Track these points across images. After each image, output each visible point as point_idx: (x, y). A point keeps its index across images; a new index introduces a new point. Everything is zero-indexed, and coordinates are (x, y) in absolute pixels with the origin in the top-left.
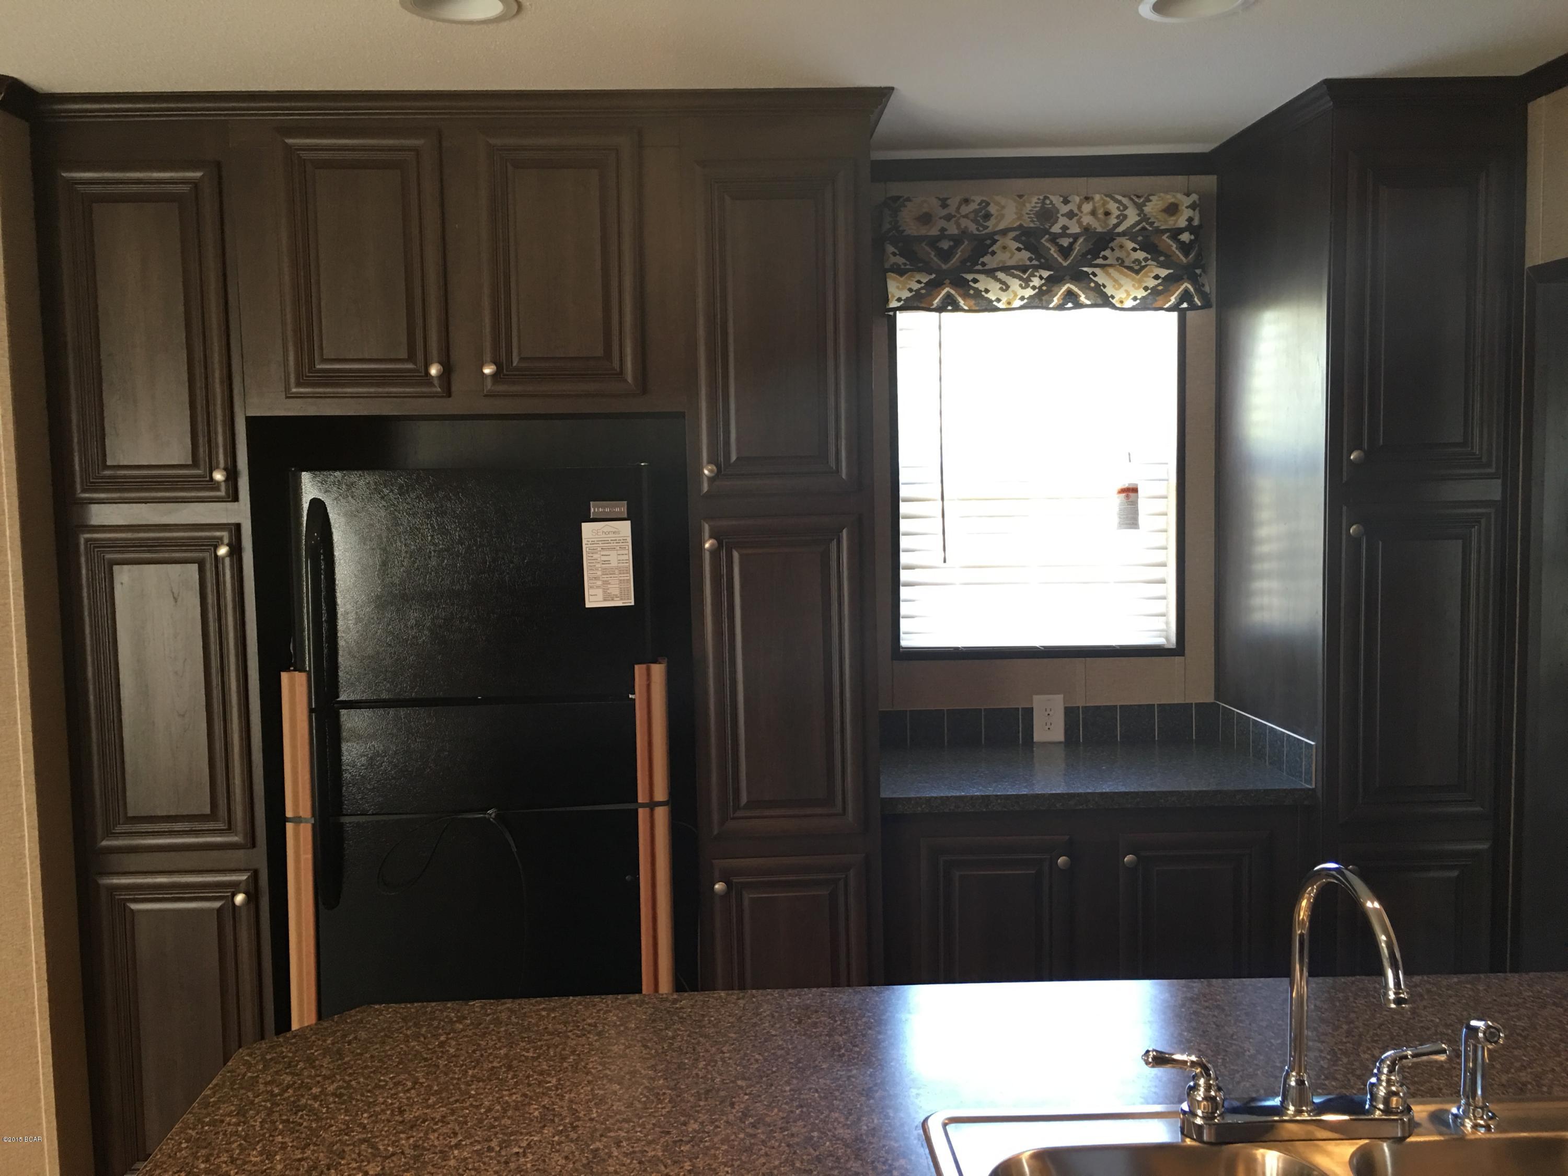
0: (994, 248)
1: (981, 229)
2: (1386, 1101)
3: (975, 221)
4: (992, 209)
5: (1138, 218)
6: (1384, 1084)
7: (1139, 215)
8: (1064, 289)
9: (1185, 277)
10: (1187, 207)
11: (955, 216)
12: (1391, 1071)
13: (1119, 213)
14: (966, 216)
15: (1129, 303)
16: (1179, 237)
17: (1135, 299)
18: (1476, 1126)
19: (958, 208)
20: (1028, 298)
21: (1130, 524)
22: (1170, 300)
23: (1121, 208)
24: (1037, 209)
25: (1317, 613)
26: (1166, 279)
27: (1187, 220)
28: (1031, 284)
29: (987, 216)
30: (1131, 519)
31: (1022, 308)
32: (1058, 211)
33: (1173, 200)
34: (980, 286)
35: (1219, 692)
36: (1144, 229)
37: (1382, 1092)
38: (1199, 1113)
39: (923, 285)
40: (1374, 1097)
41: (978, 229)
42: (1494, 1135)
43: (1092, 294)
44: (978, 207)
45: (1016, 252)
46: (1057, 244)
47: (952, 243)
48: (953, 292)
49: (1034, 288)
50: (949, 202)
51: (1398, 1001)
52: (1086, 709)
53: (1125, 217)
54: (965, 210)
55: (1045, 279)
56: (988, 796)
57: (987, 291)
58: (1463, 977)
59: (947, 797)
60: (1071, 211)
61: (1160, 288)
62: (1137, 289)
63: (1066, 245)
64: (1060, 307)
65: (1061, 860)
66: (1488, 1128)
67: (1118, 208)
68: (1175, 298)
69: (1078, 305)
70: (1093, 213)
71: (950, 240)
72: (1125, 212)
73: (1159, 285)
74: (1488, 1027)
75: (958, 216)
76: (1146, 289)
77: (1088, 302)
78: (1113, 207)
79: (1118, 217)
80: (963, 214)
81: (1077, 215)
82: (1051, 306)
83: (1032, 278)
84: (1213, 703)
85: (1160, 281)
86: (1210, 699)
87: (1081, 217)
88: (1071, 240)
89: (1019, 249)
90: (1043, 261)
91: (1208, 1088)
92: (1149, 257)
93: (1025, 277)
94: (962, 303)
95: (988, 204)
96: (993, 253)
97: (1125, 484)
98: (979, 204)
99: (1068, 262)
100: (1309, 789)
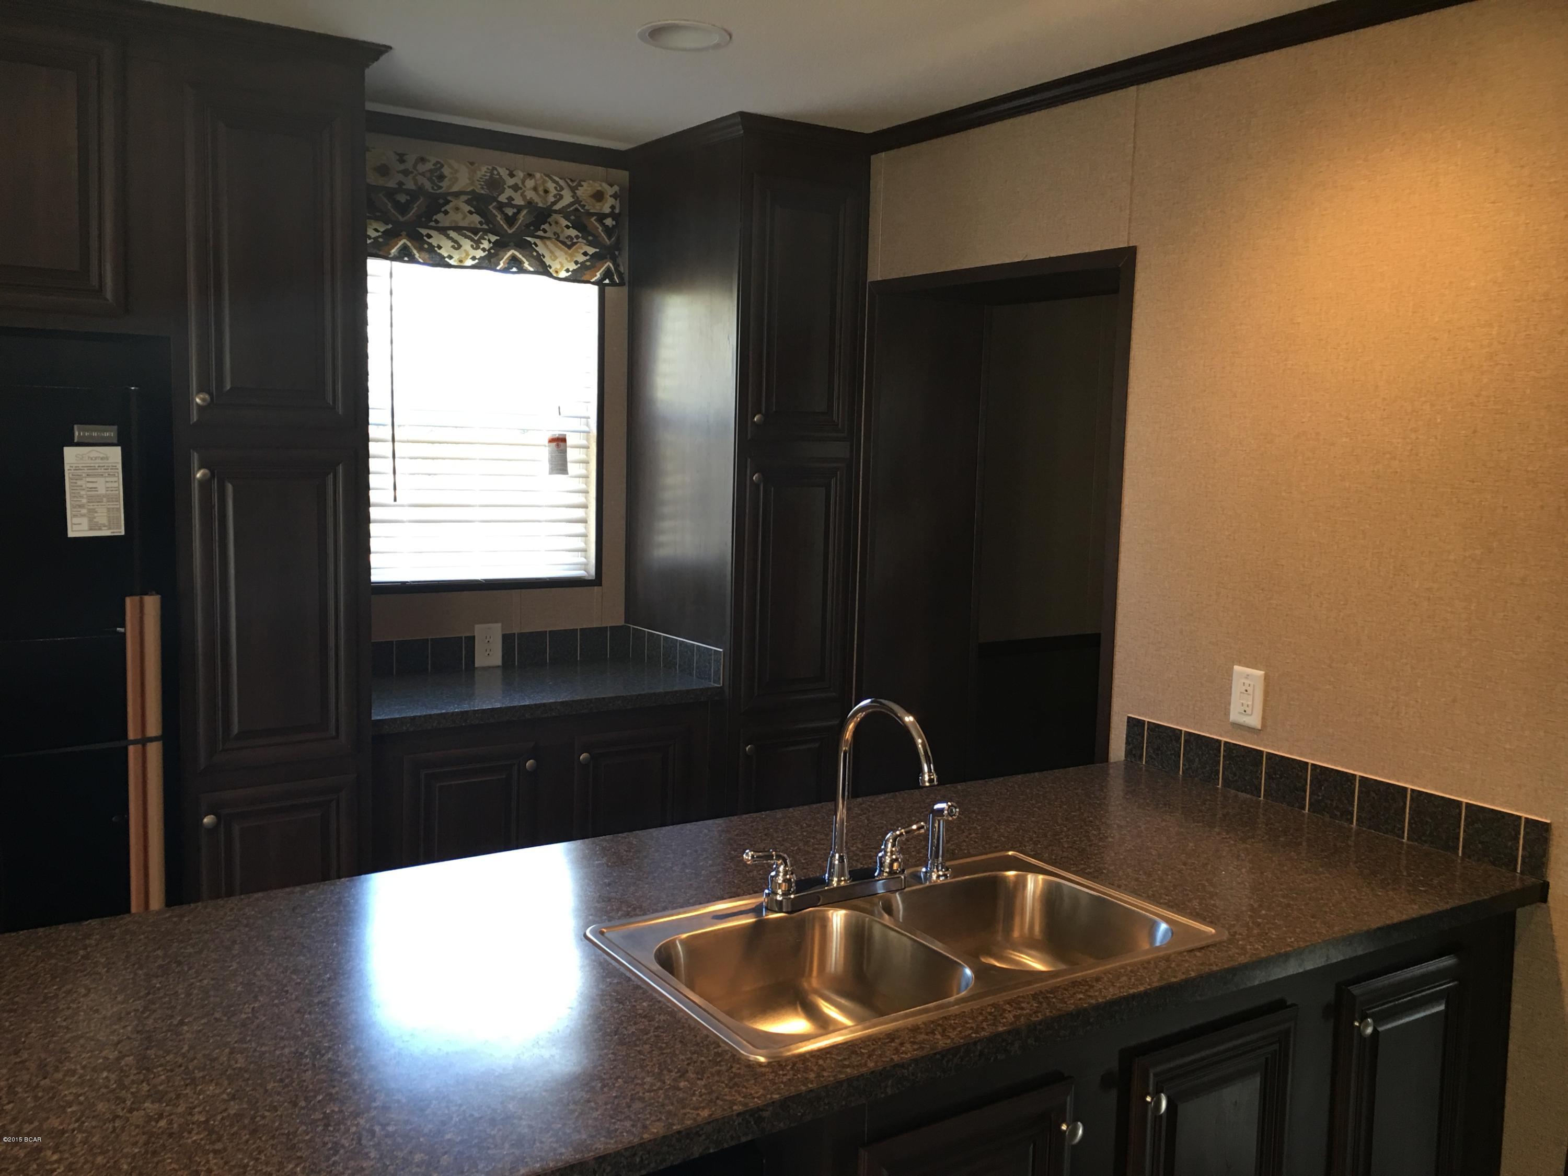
0: (447, 207)
1: (436, 188)
2: (891, 865)
3: (430, 179)
4: (446, 171)
5: (572, 200)
6: (889, 854)
7: (573, 197)
8: (509, 254)
9: (608, 256)
10: (611, 196)
11: (412, 172)
12: (893, 846)
13: (556, 192)
14: (423, 174)
15: (563, 274)
16: (604, 221)
17: (567, 271)
18: (938, 876)
19: (415, 166)
20: (479, 259)
21: (560, 470)
22: (596, 276)
23: (558, 188)
24: (487, 178)
25: (726, 544)
26: (593, 256)
27: (611, 207)
28: (482, 246)
29: (442, 177)
30: (560, 465)
31: (473, 267)
32: (504, 183)
33: (599, 188)
34: (434, 242)
35: (630, 615)
36: (576, 209)
37: (888, 860)
38: (780, 892)
39: (380, 234)
40: (882, 864)
41: (433, 188)
42: (949, 880)
43: (533, 261)
44: (433, 167)
45: (468, 214)
46: (503, 213)
47: (408, 198)
48: (409, 244)
49: (484, 250)
50: (405, 157)
51: (931, 781)
52: (521, 635)
53: (561, 197)
54: (422, 168)
55: (493, 243)
56: (467, 712)
57: (440, 247)
58: (887, 795)
59: (430, 715)
60: (516, 184)
61: (588, 263)
62: (569, 262)
63: (510, 214)
64: (506, 270)
65: (530, 763)
66: (945, 875)
67: (556, 188)
68: (600, 274)
69: (522, 270)
70: (535, 189)
71: (407, 194)
72: (562, 193)
73: (587, 261)
74: (949, 807)
75: (415, 172)
76: (576, 263)
77: (532, 269)
78: (551, 186)
79: (555, 196)
80: (420, 172)
81: (521, 188)
82: (498, 268)
83: (483, 241)
84: (622, 626)
85: (588, 257)
86: (621, 622)
87: (524, 191)
88: (515, 210)
89: (471, 212)
90: (491, 226)
91: (786, 873)
92: (580, 235)
93: (476, 238)
94: (417, 255)
95: (442, 166)
96: (446, 213)
97: (557, 433)
98: (434, 165)
99: (513, 230)
100: (718, 688)
